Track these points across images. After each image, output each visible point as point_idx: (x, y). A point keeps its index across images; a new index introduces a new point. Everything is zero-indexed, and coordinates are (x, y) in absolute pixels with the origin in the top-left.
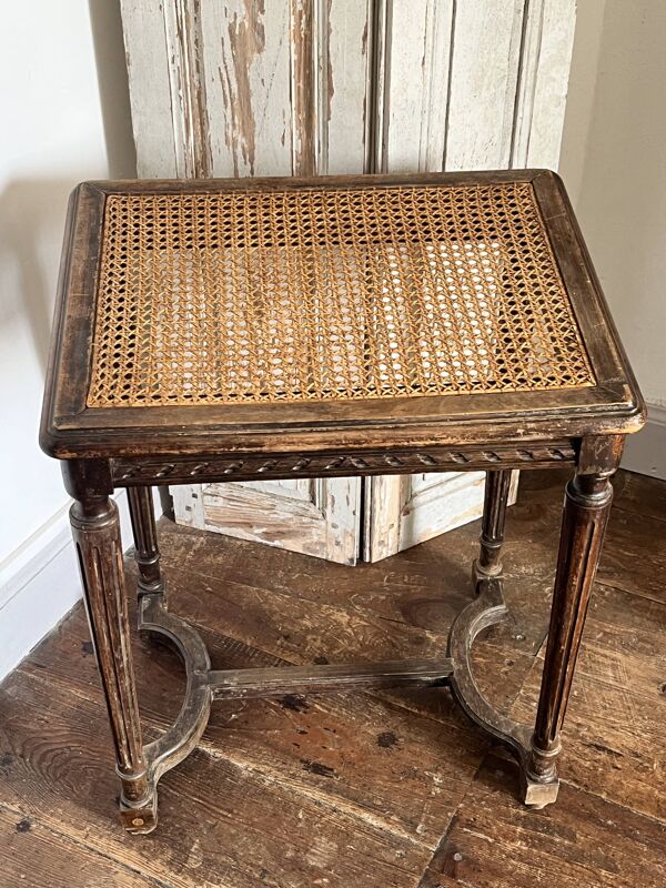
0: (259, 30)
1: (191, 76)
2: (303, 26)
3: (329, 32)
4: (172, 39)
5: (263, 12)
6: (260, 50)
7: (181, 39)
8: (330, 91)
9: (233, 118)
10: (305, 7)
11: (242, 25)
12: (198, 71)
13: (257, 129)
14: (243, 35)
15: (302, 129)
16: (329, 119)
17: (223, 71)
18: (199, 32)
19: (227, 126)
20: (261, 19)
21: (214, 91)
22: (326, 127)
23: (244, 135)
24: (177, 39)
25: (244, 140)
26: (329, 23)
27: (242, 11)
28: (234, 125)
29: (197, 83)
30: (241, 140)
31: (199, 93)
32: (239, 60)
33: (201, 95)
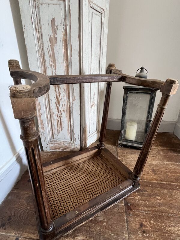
0: (56, 38)
1: (41, 52)
2: (65, 37)
3: (71, 37)
4: (36, 43)
5: (56, 34)
6: (56, 43)
7: (39, 43)
8: (72, 50)
9: (51, 60)
10: (65, 33)
11: (52, 37)
12: (43, 50)
13: (56, 61)
14: (52, 40)
15: (66, 61)
16: (71, 57)
17: (48, 49)
18: (42, 41)
19: (50, 62)
20: (56, 36)
21: (46, 54)
22: (71, 59)
23: (54, 63)
24: (38, 43)
25: (54, 64)
26: (71, 35)
27: (52, 34)
28: (51, 61)
29: (43, 53)
30: (53, 64)
31: (43, 55)
32: (52, 46)
33: (43, 56)
